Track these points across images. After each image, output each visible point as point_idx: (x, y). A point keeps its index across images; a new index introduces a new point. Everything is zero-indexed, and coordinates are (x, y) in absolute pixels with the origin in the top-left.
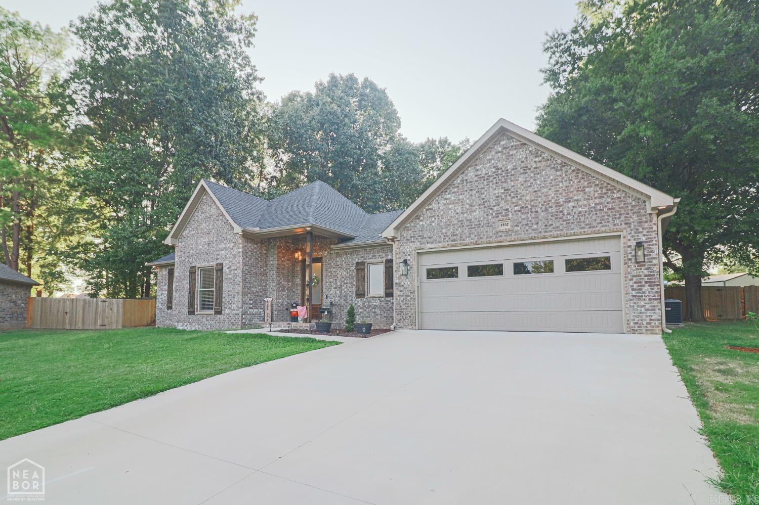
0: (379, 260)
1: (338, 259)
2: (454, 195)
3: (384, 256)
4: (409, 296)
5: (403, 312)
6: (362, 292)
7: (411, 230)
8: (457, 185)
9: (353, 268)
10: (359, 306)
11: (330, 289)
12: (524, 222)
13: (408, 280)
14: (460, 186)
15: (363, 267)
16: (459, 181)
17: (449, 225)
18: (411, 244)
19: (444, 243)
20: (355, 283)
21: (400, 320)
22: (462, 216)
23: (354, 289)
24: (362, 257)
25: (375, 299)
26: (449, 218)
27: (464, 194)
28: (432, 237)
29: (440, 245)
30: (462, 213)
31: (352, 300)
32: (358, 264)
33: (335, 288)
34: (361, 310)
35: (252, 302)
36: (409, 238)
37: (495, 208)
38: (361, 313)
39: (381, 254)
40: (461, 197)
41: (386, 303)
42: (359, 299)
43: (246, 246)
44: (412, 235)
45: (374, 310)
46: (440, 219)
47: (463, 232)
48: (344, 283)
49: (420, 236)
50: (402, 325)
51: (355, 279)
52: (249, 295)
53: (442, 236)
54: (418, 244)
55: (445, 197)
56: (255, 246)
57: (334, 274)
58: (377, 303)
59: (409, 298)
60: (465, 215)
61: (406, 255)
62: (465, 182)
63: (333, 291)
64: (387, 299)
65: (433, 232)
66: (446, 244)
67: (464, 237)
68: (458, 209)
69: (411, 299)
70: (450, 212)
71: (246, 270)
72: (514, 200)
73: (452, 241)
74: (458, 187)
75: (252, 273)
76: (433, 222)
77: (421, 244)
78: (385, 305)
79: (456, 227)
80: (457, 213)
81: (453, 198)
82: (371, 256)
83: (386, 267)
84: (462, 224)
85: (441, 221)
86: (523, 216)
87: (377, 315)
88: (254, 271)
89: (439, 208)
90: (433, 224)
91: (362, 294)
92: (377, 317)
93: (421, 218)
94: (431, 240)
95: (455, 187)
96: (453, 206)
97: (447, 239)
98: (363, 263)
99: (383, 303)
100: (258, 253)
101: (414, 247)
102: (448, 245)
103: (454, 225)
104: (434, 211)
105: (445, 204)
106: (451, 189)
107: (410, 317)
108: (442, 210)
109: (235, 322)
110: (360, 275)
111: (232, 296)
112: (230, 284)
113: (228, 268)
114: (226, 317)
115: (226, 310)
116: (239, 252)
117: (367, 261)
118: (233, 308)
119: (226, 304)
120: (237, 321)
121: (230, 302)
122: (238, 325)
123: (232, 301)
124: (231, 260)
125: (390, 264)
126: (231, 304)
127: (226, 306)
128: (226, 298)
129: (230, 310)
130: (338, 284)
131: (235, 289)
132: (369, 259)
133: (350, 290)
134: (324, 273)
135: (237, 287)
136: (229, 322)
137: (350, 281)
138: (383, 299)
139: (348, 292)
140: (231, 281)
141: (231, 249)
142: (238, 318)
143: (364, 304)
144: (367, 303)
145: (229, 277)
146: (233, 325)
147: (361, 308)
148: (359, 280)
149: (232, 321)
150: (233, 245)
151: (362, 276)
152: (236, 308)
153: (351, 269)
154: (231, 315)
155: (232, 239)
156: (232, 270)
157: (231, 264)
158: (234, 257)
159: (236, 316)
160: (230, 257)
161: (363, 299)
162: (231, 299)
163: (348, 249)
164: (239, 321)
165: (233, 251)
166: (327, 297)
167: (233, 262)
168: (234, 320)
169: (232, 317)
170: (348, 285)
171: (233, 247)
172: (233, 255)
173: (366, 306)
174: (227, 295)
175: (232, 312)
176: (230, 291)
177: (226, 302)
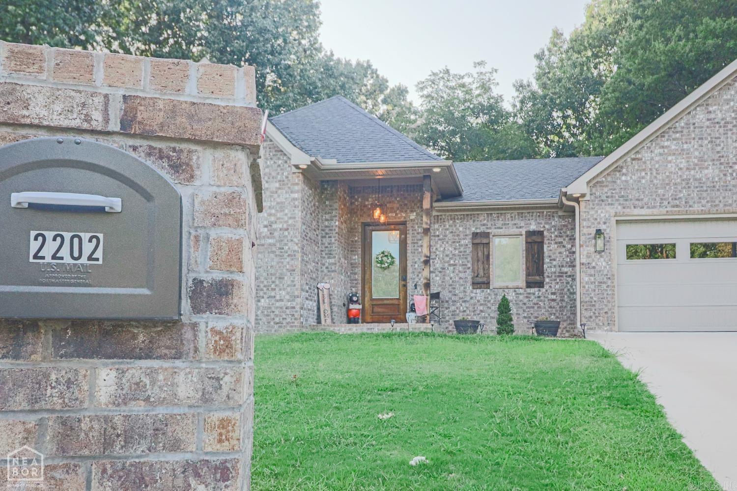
0: (516, 231)
2: (675, 142)
3: (522, 224)
4: (604, 283)
5: (594, 305)
6: (485, 279)
7: (607, 186)
8: (679, 129)
9: (468, 241)
10: (478, 301)
11: (421, 273)
13: (602, 259)
14: (685, 131)
15: (485, 241)
16: (682, 124)
17: (668, 184)
18: (608, 208)
19: (661, 209)
20: (469, 265)
21: (591, 317)
22: (687, 173)
23: (469, 275)
24: (484, 225)
26: (667, 174)
27: (690, 143)
28: (642, 200)
29: (655, 211)
30: (688, 169)
31: (465, 292)
32: (475, 235)
33: (432, 272)
34: (481, 308)
36: (604, 198)
38: (481, 311)
39: (516, 221)
40: (685, 146)
41: (527, 297)
42: (478, 291)
44: (609, 194)
46: (654, 174)
47: (689, 195)
48: (450, 265)
49: (623, 196)
50: (594, 325)
51: (470, 259)
53: (658, 199)
54: (619, 207)
55: (662, 144)
59: (604, 286)
60: (692, 172)
61: (599, 223)
62: (692, 127)
64: (529, 290)
65: (643, 192)
66: (664, 210)
67: (691, 203)
68: (681, 163)
69: (608, 286)
70: (669, 165)
73: (673, 206)
74: (682, 132)
75: (308, 238)
76: (643, 178)
77: (624, 208)
78: (526, 300)
79: (679, 188)
80: (681, 169)
81: (673, 147)
82: (500, 223)
83: (527, 242)
84: (688, 183)
85: (656, 177)
89: (652, 159)
90: (643, 181)
91: (484, 283)
93: (624, 171)
94: (640, 203)
95: (677, 132)
96: (674, 157)
97: (666, 203)
98: (487, 235)
99: (521, 297)
101: (613, 212)
102: (667, 212)
103: (676, 184)
104: (645, 163)
105: (661, 154)
106: (671, 133)
107: (606, 313)
108: (657, 162)
109: (284, 322)
110: (480, 254)
111: (278, 275)
112: (272, 255)
113: (266, 226)
114: (262, 312)
115: (262, 300)
116: (294, 199)
117: (493, 231)
118: (278, 298)
119: (262, 290)
120: (289, 320)
121: (273, 286)
122: (292, 326)
123: (276, 285)
124: (273, 211)
125: (535, 238)
126: (274, 290)
127: (261, 293)
128: (262, 279)
129: (273, 301)
130: (438, 265)
131: (285, 263)
132: (495, 228)
133: (461, 275)
134: (410, 248)
135: (288, 259)
136: (269, 323)
137: (460, 262)
138: (521, 291)
139: (457, 279)
140: (274, 249)
141: (272, 192)
142: (293, 315)
143: (488, 298)
144: (493, 297)
145: (271, 241)
146: (280, 327)
147: (481, 305)
148: (478, 261)
149: (277, 320)
150: (277, 185)
151: (484, 254)
152: (288, 297)
153: (462, 242)
154: (273, 309)
155: (274, 174)
156: (275, 230)
157: (273, 219)
158: (281, 207)
159: (288, 311)
160: (270, 207)
161: (485, 290)
162: (273, 282)
163: (460, 210)
164: (295, 319)
165: (279, 196)
166: (416, 285)
167: (279, 215)
168: (283, 319)
169: (277, 312)
170: (457, 267)
171: (279, 188)
172: (278, 203)
173: (492, 301)
174: (265, 274)
175: (278, 304)
176: (272, 267)
177: (262, 286)
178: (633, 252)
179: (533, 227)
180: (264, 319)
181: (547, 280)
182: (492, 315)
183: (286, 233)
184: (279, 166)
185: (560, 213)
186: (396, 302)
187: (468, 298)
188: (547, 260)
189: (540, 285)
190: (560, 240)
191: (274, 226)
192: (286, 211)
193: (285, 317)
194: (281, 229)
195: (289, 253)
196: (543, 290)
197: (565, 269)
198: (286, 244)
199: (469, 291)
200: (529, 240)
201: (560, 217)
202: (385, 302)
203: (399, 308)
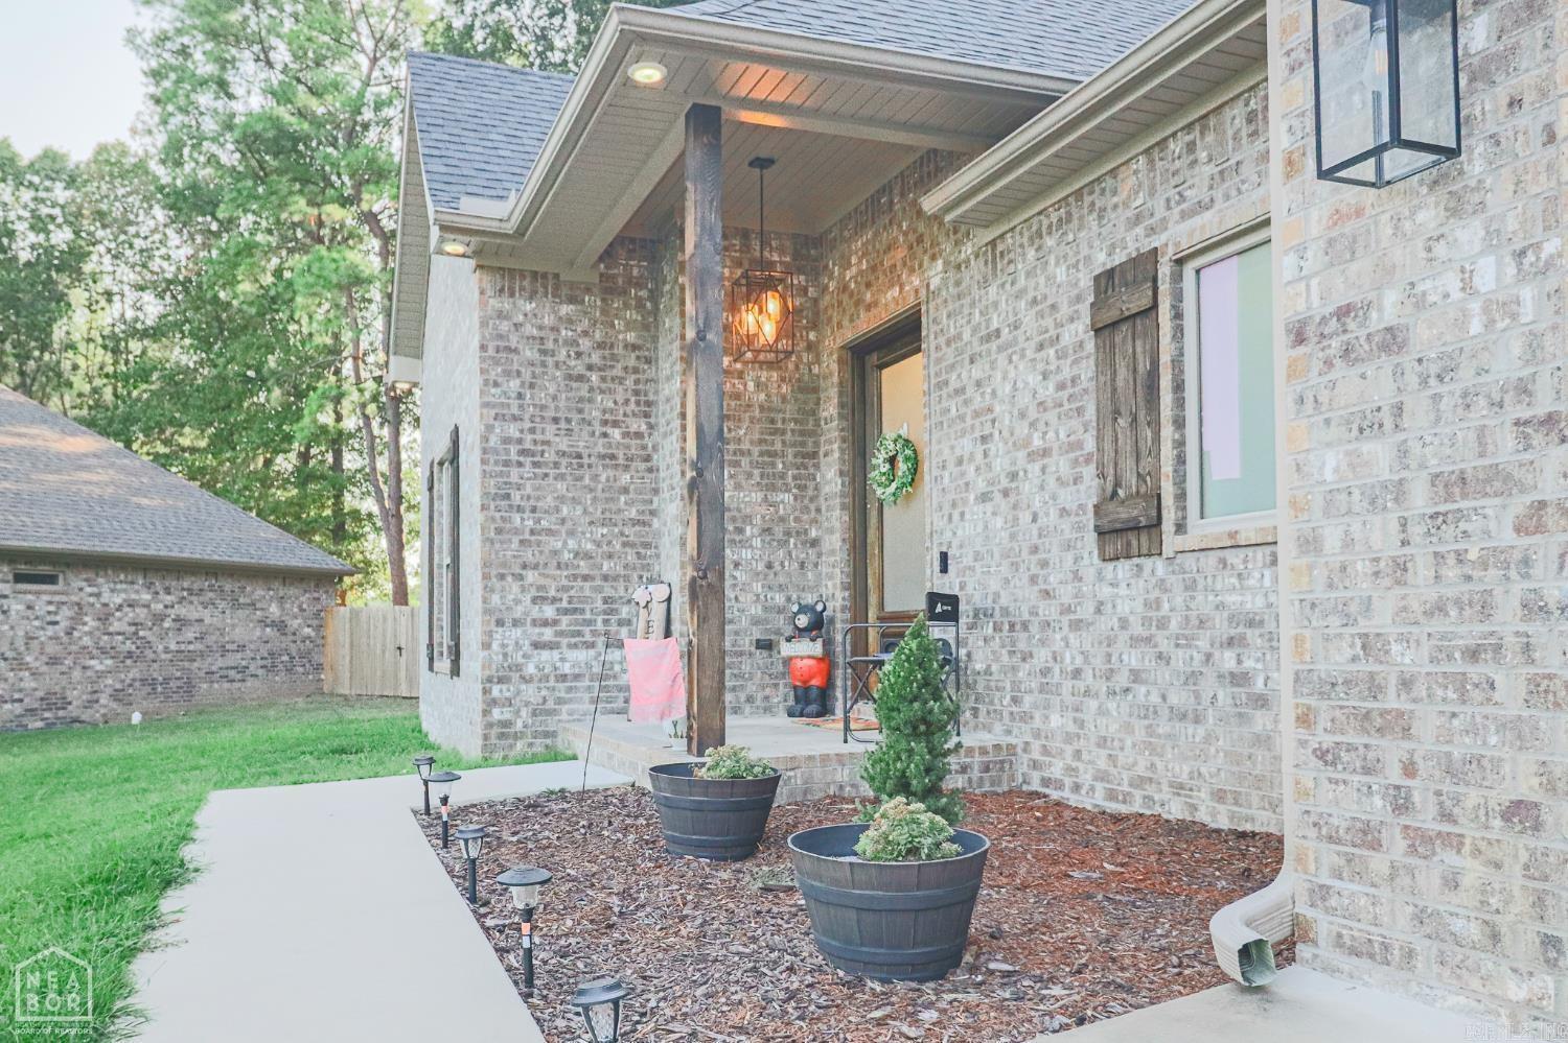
6: (1142, 508)
10: (1124, 623)
15: (1140, 300)
20: (1090, 445)
23: (1086, 493)
24: (1138, 217)
25: (1235, 558)
31: (1077, 577)
32: (1107, 281)
33: (983, 498)
34: (1133, 659)
35: (549, 612)
38: (1136, 676)
42: (1122, 570)
43: (501, 315)
48: (1032, 456)
51: (1091, 413)
52: (531, 576)
56: (566, 309)
63: (971, 522)
71: (506, 441)
75: (550, 456)
88: (563, 444)
91: (1140, 528)
98: (1148, 267)
100: (585, 344)
110: (1123, 373)
117: (1172, 236)
127: (464, 637)
132: (1184, 216)
137: (1062, 435)
139: (1053, 516)
143: (1158, 603)
144: (1179, 601)
147: (1135, 641)
148: (1117, 413)
151: (1135, 371)
153: (1066, 336)
161: (1147, 563)
166: (944, 561)
170: (1052, 463)
173: (1174, 624)
182: (1173, 699)
187: (1086, 611)
199: (1092, 571)
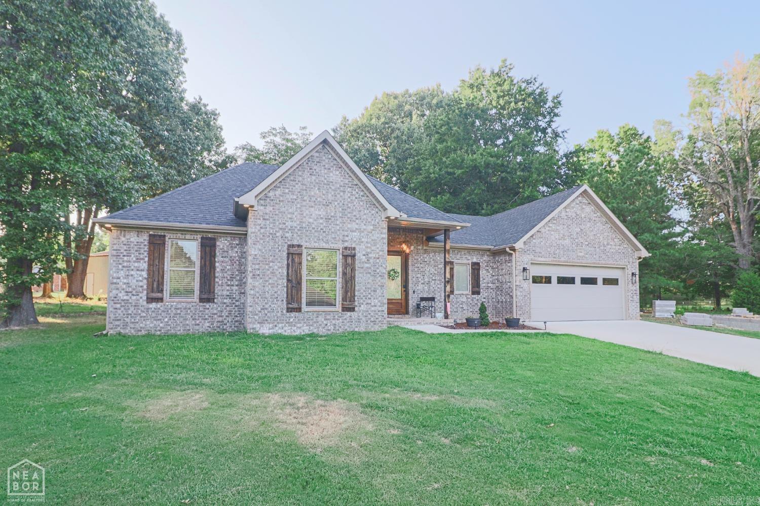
0: (465, 261)
1: (425, 256)
2: (554, 225)
3: (469, 258)
4: (526, 296)
5: (522, 308)
7: (527, 244)
8: (555, 218)
11: (417, 283)
12: (590, 253)
15: (452, 266)
16: (557, 216)
17: (551, 246)
18: (527, 256)
19: (549, 259)
21: (521, 314)
22: (559, 241)
24: (451, 257)
26: (551, 241)
27: (560, 226)
28: (541, 253)
30: (559, 239)
31: (441, 296)
33: (423, 284)
36: (526, 250)
37: (576, 240)
39: (467, 256)
40: (558, 227)
41: (472, 300)
45: (461, 306)
48: (433, 280)
50: (522, 319)
57: (422, 270)
58: (464, 299)
59: (526, 298)
60: (561, 241)
61: (524, 264)
62: (560, 218)
63: (420, 287)
64: (473, 296)
67: (560, 257)
68: (556, 236)
69: (528, 298)
70: (552, 237)
72: (585, 237)
73: (553, 258)
74: (557, 220)
76: (542, 242)
77: (534, 257)
78: (471, 302)
79: (556, 248)
80: (556, 239)
81: (553, 228)
82: (458, 256)
83: (472, 269)
84: (559, 247)
85: (547, 242)
86: (590, 249)
87: (464, 310)
89: (545, 232)
92: (464, 312)
93: (534, 237)
94: (541, 255)
96: (553, 233)
97: (551, 256)
98: (452, 263)
99: (469, 300)
101: (529, 258)
104: (542, 234)
105: (549, 230)
107: (527, 312)
108: (547, 234)
109: (377, 320)
111: (372, 289)
112: (369, 275)
113: (364, 255)
114: (362, 314)
115: (362, 306)
116: (383, 238)
117: (455, 261)
118: (373, 304)
119: (362, 299)
120: (380, 319)
121: (369, 296)
122: (382, 324)
123: (372, 296)
124: (369, 245)
125: (476, 267)
126: (370, 299)
127: (362, 301)
128: (362, 291)
129: (369, 306)
130: (426, 280)
131: (377, 281)
132: (457, 259)
133: (439, 286)
134: (410, 268)
135: (379, 278)
136: (367, 321)
137: (438, 278)
138: (469, 296)
139: (436, 288)
140: (370, 271)
141: (369, 232)
142: (383, 316)
143: (453, 300)
144: (455, 299)
145: (367, 265)
146: (375, 324)
149: (372, 319)
150: (372, 227)
151: (451, 274)
152: (379, 304)
153: (439, 266)
154: (370, 312)
155: (369, 220)
156: (371, 258)
157: (369, 250)
158: (374, 243)
159: (379, 314)
160: (367, 242)
161: (451, 295)
162: (369, 293)
163: (438, 247)
164: (384, 319)
165: (373, 235)
166: (414, 292)
167: (373, 248)
168: (377, 318)
169: (372, 314)
170: (436, 281)
171: (373, 230)
172: (373, 240)
173: (455, 302)
174: (364, 288)
175: (373, 309)
176: (368, 283)
177: (362, 296)
178: (537, 280)
179: (475, 260)
180: (364, 319)
181: (481, 290)
183: (378, 261)
184: (373, 215)
185: (488, 253)
186: (400, 301)
188: (481, 279)
189: (478, 293)
190: (488, 268)
191: (370, 255)
192: (378, 246)
193: (377, 317)
194: (374, 258)
195: (380, 274)
196: (480, 296)
197: (490, 285)
198: (378, 268)
200: (473, 267)
201: (487, 255)
202: (394, 301)
203: (402, 305)
